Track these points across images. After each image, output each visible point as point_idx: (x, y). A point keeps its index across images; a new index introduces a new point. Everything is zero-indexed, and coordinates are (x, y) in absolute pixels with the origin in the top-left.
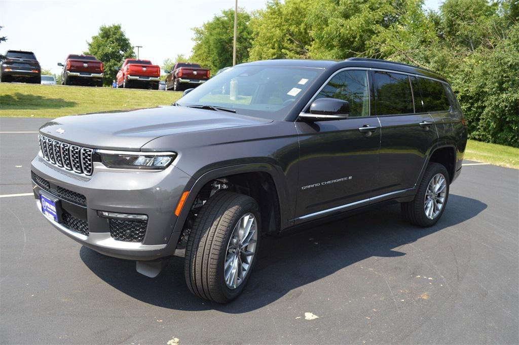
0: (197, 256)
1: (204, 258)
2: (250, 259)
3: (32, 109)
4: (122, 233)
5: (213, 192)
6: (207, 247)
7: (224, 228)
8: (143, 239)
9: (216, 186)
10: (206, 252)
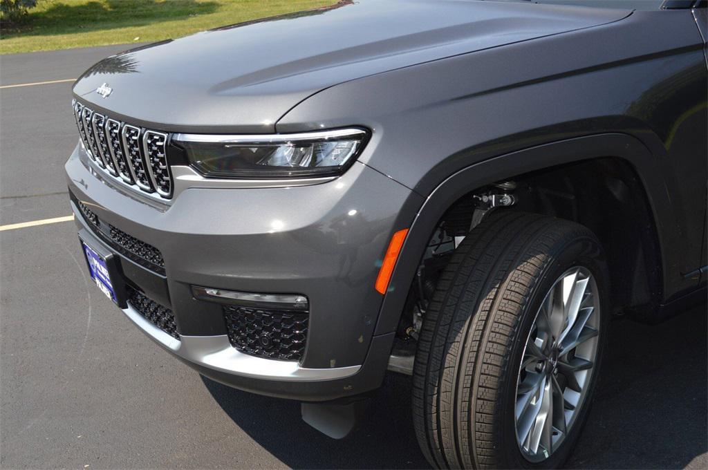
0: (443, 389)
1: (459, 396)
2: (582, 378)
3: (135, 26)
4: (252, 337)
5: (478, 216)
6: (466, 368)
7: (509, 319)
8: (302, 352)
9: (485, 199)
10: (464, 381)
